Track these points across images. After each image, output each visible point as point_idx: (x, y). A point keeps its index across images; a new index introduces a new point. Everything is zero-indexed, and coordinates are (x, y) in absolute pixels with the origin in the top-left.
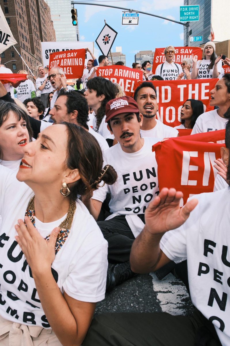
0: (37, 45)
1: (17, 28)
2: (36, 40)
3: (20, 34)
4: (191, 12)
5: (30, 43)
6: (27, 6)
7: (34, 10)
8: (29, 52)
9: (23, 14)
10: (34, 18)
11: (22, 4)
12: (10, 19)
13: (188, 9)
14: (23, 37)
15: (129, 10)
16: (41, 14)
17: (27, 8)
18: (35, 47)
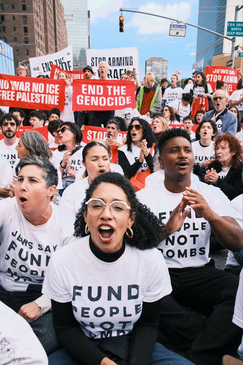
0: (52, 44)
1: (33, 26)
2: (51, 40)
3: (36, 32)
4: (238, 28)
5: (44, 42)
6: (44, 4)
7: (51, 9)
8: (43, 51)
9: (40, 12)
10: (49, 17)
11: (39, 2)
12: (27, 16)
13: (235, 25)
14: (38, 36)
15: (177, 21)
16: (57, 13)
17: (44, 6)
18: (49, 46)
